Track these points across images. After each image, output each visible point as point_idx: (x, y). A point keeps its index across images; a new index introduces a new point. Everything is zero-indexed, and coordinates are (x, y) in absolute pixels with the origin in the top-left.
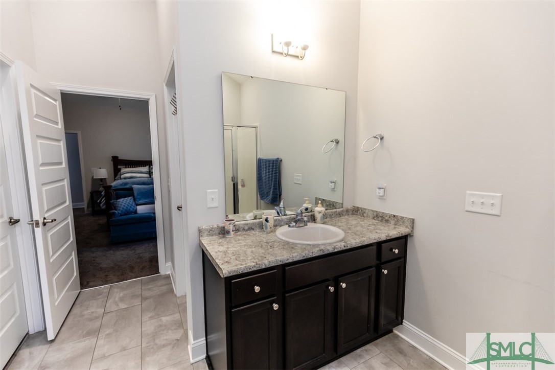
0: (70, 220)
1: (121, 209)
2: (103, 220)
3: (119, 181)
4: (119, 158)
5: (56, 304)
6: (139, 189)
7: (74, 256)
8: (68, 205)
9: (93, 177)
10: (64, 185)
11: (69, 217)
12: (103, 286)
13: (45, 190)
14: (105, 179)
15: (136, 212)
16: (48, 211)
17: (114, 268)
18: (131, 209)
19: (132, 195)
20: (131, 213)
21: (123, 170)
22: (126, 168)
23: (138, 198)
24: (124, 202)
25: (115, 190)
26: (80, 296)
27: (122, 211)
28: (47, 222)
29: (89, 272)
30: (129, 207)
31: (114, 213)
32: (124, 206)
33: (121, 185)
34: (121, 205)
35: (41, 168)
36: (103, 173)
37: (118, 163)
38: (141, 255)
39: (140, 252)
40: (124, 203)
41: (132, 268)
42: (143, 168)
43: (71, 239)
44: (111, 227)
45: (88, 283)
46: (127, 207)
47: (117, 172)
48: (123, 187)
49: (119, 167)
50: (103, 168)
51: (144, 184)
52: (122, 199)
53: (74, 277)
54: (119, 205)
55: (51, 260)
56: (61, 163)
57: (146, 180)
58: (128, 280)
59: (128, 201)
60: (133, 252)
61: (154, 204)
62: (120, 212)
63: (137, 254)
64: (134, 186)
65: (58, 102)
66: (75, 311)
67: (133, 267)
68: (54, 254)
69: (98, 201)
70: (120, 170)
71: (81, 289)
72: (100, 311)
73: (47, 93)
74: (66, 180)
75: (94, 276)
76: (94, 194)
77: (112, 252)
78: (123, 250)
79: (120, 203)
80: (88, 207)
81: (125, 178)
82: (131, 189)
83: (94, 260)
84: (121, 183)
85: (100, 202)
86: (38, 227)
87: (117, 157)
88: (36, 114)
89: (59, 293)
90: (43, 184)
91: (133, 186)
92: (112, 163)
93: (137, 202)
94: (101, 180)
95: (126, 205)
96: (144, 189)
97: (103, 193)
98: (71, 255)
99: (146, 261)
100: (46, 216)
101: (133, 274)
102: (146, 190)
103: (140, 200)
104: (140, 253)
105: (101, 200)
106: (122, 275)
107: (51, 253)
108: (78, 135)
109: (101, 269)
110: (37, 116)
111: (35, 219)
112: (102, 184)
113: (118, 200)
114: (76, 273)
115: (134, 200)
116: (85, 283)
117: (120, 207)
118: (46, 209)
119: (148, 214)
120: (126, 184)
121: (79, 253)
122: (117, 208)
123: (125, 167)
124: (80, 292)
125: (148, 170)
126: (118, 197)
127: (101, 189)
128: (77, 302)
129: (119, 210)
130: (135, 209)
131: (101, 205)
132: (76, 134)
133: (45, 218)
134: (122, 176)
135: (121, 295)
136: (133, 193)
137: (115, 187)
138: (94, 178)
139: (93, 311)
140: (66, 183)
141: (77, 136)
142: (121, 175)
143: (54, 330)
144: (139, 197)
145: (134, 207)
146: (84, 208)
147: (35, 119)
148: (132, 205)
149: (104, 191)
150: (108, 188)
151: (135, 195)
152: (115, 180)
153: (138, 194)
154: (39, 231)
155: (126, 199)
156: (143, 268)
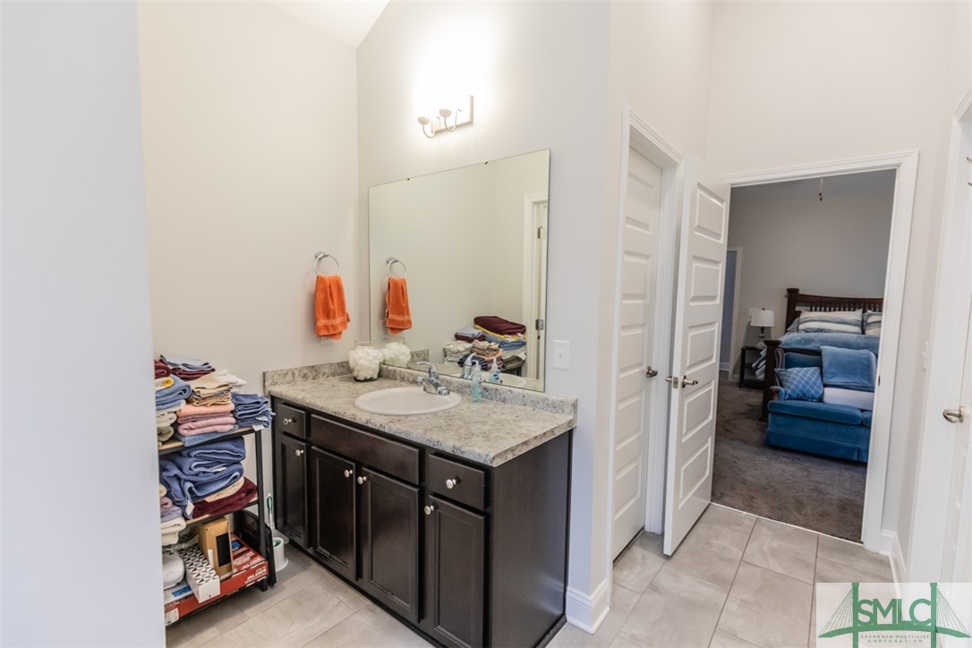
0: (713, 387)
1: (792, 387)
2: (755, 398)
3: (795, 334)
4: (801, 292)
5: (680, 506)
6: (835, 355)
7: (710, 444)
8: (714, 364)
9: (750, 323)
10: (714, 331)
11: (713, 383)
12: (745, 513)
13: (692, 336)
14: (769, 328)
15: (821, 400)
16: (691, 366)
17: (765, 489)
18: (812, 392)
19: (820, 365)
20: (812, 398)
21: (806, 315)
22: (811, 310)
23: (830, 373)
24: (800, 375)
25: (786, 350)
26: (708, 511)
27: (793, 391)
28: (688, 384)
29: (724, 478)
30: (808, 387)
31: (778, 392)
32: (800, 382)
33: (799, 342)
34: (795, 379)
35: (692, 304)
36: (768, 317)
37: (796, 301)
38: (822, 486)
39: (821, 480)
40: (799, 378)
41: (800, 505)
42: (847, 312)
43: (711, 417)
44: (770, 415)
45: (722, 495)
46: (804, 386)
47: (792, 317)
48: (803, 347)
49: (797, 309)
50: (769, 309)
51: (847, 345)
52: (797, 369)
53: (705, 477)
54: (790, 380)
55: (684, 441)
56: (714, 298)
57: (853, 338)
58: (790, 523)
59: (808, 375)
60: (805, 473)
61: (873, 392)
62: (789, 392)
63: (811, 481)
64: (826, 349)
65: (725, 204)
66: (700, 529)
67: (802, 503)
68: (688, 432)
69: (754, 365)
70: (799, 314)
71: (712, 501)
72: (736, 553)
73: (714, 191)
74: (717, 325)
75: (733, 488)
76: (748, 352)
77: (765, 459)
78: (785, 463)
79: (792, 375)
80: (734, 372)
81: (806, 331)
82: (818, 353)
83: (734, 462)
84: (799, 338)
85: (756, 368)
86: (676, 387)
87: (796, 291)
88: (698, 226)
89: (686, 492)
90: (690, 327)
91: (822, 347)
92: (786, 300)
93: (826, 381)
94: (763, 329)
95: (803, 382)
96: (848, 356)
97: (763, 353)
98: (706, 442)
99: (830, 503)
100: (687, 374)
101: (801, 518)
102: (852, 359)
103: (833, 377)
104: (820, 483)
105: (758, 364)
106: (779, 508)
107: (684, 431)
108: (738, 253)
109: (744, 482)
110: (700, 228)
111: (674, 375)
112: (762, 337)
113: (790, 370)
114: (708, 473)
115: (821, 373)
116: (718, 494)
117: (792, 383)
118: (688, 364)
119: (848, 410)
120: (809, 341)
121: (717, 442)
122: (784, 383)
123: (809, 308)
124: (709, 504)
125: (860, 319)
126: (790, 364)
127: (761, 345)
128: (703, 518)
129: (789, 388)
130: (821, 392)
131: (757, 372)
132: (736, 252)
133: (685, 377)
134: (801, 327)
135: (775, 544)
136: (821, 362)
137: (786, 344)
138: (752, 325)
139: (725, 545)
140: (717, 329)
141: (736, 255)
142: (799, 324)
143: (673, 540)
144: (833, 370)
145: (819, 387)
146: (728, 372)
147: (696, 233)
148: (815, 384)
149: (765, 350)
150: (772, 345)
151: (825, 363)
152: (786, 332)
153: (830, 365)
154: (676, 392)
155: (805, 369)
156: (823, 515)
